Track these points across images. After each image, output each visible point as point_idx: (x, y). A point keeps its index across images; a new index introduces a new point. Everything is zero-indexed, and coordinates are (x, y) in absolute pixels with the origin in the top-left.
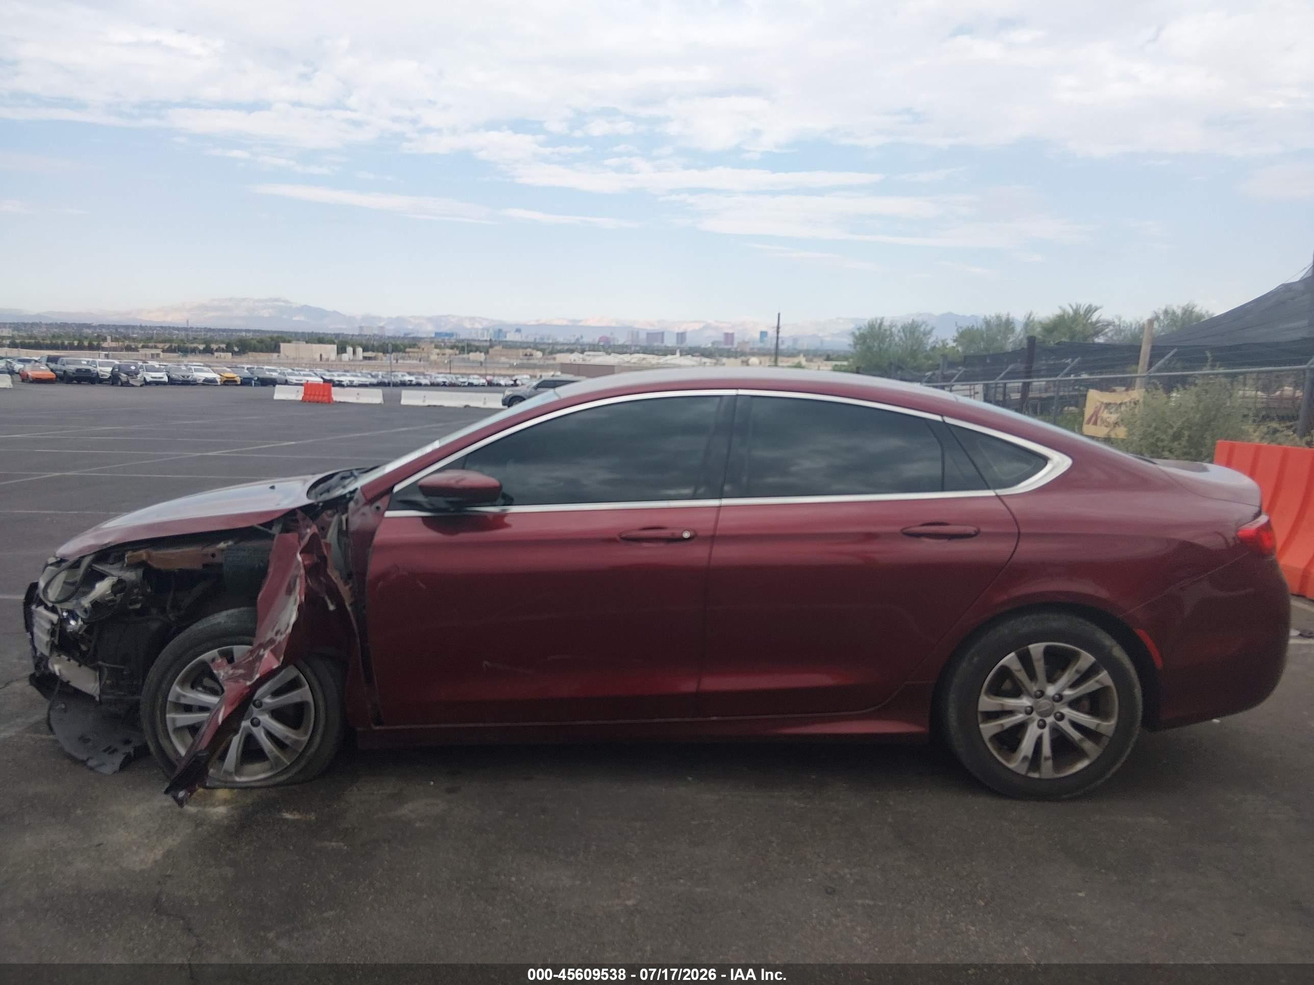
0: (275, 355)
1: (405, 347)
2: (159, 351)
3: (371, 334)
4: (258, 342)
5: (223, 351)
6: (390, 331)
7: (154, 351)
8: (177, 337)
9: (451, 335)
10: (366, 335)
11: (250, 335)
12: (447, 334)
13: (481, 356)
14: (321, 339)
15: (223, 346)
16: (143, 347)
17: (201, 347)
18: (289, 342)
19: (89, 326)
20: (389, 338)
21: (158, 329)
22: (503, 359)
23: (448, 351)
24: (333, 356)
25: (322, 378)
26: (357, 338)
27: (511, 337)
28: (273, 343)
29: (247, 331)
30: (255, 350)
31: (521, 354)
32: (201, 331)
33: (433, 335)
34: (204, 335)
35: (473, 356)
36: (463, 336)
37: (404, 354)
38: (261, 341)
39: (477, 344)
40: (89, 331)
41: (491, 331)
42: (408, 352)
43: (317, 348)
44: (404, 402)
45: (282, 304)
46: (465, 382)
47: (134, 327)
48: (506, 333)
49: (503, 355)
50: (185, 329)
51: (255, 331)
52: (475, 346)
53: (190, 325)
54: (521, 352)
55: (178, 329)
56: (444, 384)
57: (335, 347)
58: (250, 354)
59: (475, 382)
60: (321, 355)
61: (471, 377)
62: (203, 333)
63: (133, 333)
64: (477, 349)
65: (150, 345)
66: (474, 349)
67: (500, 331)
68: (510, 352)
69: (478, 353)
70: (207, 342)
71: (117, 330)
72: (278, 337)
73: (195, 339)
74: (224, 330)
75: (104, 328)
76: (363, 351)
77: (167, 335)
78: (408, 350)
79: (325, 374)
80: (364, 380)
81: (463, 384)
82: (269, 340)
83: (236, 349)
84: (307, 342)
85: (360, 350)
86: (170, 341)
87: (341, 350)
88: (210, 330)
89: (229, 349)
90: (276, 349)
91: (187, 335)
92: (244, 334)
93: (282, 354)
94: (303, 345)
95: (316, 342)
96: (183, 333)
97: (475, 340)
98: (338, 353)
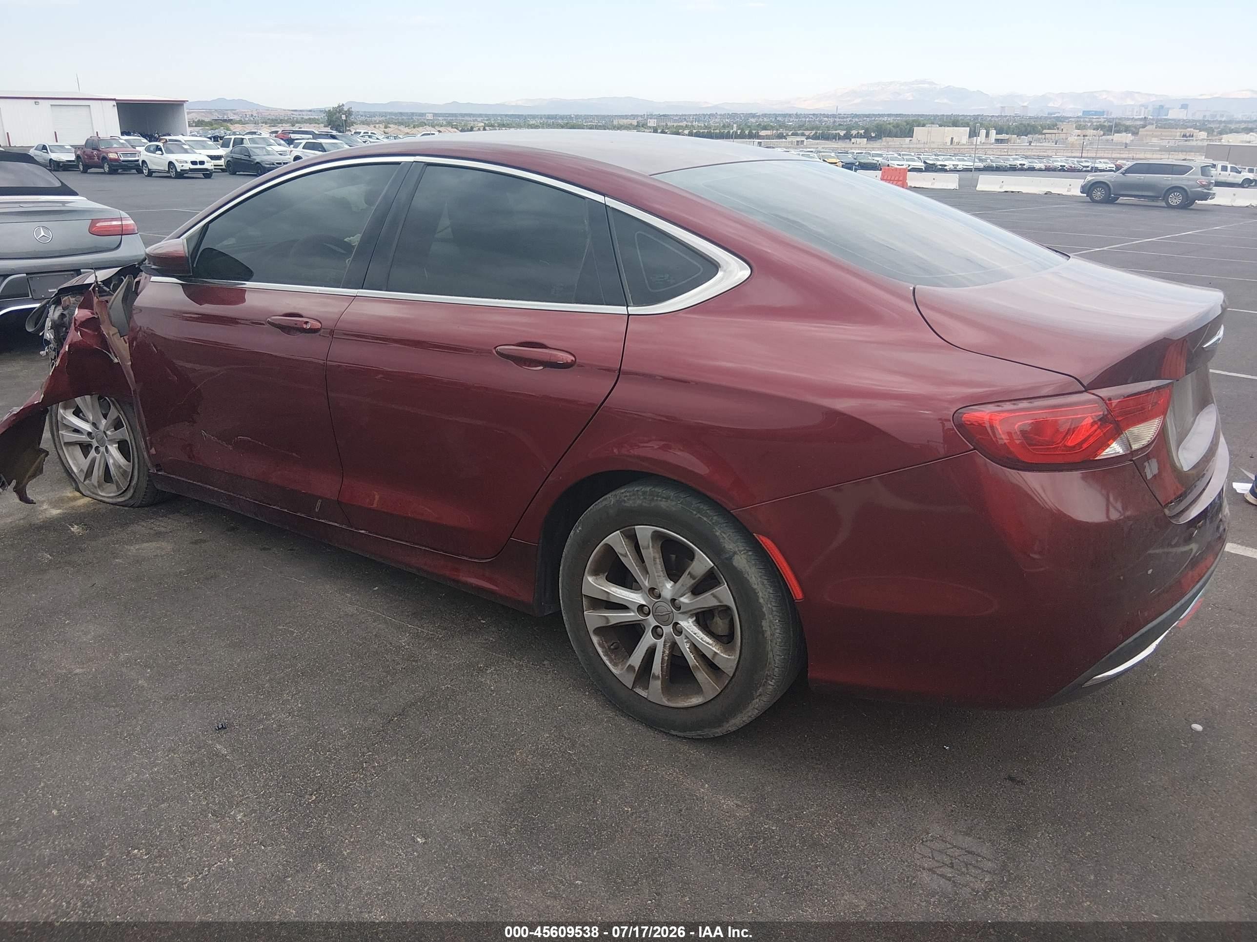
0: (907, 139)
1: (1044, 128)
2: (803, 138)
3: (1013, 114)
4: (894, 126)
5: (861, 136)
6: (1034, 111)
7: (799, 139)
8: (825, 124)
9: (1102, 113)
10: (1006, 116)
11: (891, 119)
12: (1096, 113)
13: (1127, 137)
14: (955, 122)
15: (862, 132)
16: (793, 135)
17: (842, 133)
18: (924, 126)
19: (753, 116)
20: (1030, 118)
21: (810, 116)
22: (1155, 140)
23: (1090, 132)
24: (965, 139)
25: (925, 162)
26: (996, 119)
27: (1175, 114)
28: (908, 126)
29: (889, 115)
30: (890, 134)
31: (1178, 134)
32: (847, 117)
33: (1080, 114)
34: (850, 121)
35: (1117, 137)
36: (1116, 114)
37: (1040, 136)
38: (897, 126)
39: (1128, 123)
40: (753, 120)
41: (1150, 108)
42: (1045, 134)
43: (950, 131)
44: (980, 187)
45: (926, 86)
46: (1088, 167)
47: (790, 115)
48: (1168, 109)
49: (1156, 137)
50: (834, 116)
51: (897, 115)
52: (1124, 125)
53: (839, 112)
54: (1178, 133)
55: (827, 116)
56: (1062, 169)
57: (968, 129)
58: (884, 139)
59: (1100, 166)
60: (952, 138)
61: (1098, 161)
62: (848, 120)
63: (789, 121)
64: (1127, 129)
65: (799, 132)
66: (1123, 128)
67: (1162, 107)
68: (1166, 132)
69: (1124, 134)
70: (849, 129)
71: (776, 119)
72: (913, 121)
73: (840, 125)
74: (868, 116)
75: (765, 117)
76: (997, 134)
77: (817, 122)
78: (1045, 131)
79: (928, 159)
80: (969, 164)
81: (1085, 169)
82: (905, 124)
83: (873, 135)
84: (940, 126)
85: (993, 132)
86: (817, 128)
87: (973, 134)
88: (856, 116)
89: (867, 136)
90: (909, 134)
91: (835, 122)
92: (885, 119)
93: (914, 139)
94: (936, 128)
95: (951, 124)
96: (832, 120)
97: (1128, 119)
98: (969, 137)
